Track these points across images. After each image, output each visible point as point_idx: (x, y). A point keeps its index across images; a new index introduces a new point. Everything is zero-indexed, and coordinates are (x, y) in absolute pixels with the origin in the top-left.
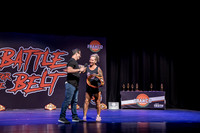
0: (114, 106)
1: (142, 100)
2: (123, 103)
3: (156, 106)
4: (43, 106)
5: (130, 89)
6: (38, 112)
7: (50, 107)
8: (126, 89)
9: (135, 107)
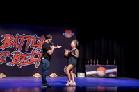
0: (81, 75)
1: (101, 72)
2: (88, 73)
3: (111, 75)
4: (32, 75)
5: (93, 64)
6: (29, 79)
7: (37, 75)
8: (90, 64)
9: (96, 76)
